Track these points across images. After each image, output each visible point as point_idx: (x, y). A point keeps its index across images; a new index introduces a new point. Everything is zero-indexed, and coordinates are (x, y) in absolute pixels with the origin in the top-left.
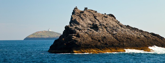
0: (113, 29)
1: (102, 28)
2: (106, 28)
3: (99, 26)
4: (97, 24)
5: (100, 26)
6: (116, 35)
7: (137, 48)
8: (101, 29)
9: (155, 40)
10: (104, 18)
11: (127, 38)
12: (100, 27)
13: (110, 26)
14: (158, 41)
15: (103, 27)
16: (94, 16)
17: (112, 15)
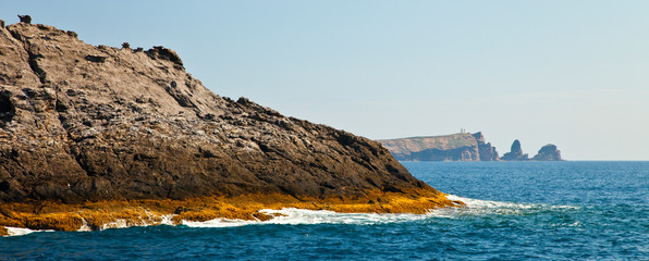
0: (99, 113)
1: (37, 111)
2: (61, 108)
3: (20, 102)
4: (7, 92)
5: (25, 102)
6: (88, 144)
7: (157, 205)
8: (27, 116)
9: (312, 165)
10: (83, 62)
11: (136, 158)
12: (22, 107)
13: (85, 101)
14: (325, 169)
15: (43, 105)
16: (29, 53)
17: (164, 53)
